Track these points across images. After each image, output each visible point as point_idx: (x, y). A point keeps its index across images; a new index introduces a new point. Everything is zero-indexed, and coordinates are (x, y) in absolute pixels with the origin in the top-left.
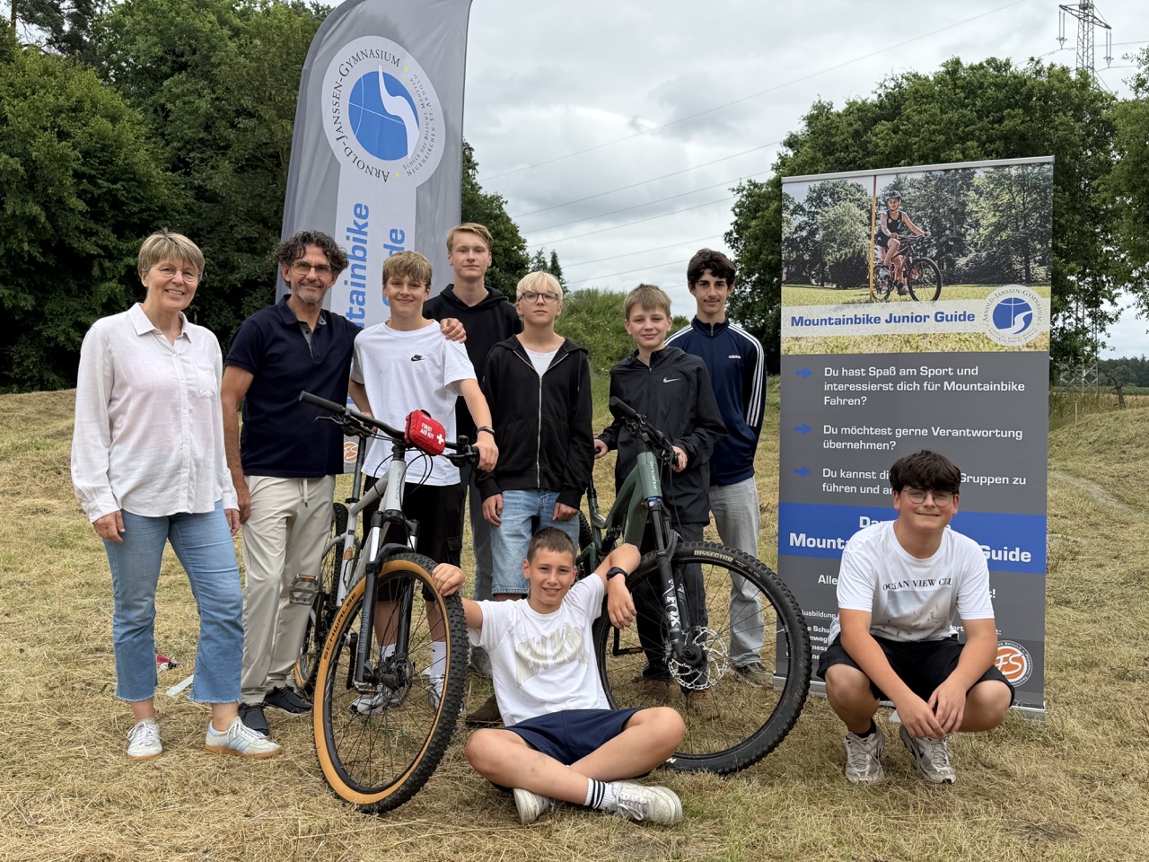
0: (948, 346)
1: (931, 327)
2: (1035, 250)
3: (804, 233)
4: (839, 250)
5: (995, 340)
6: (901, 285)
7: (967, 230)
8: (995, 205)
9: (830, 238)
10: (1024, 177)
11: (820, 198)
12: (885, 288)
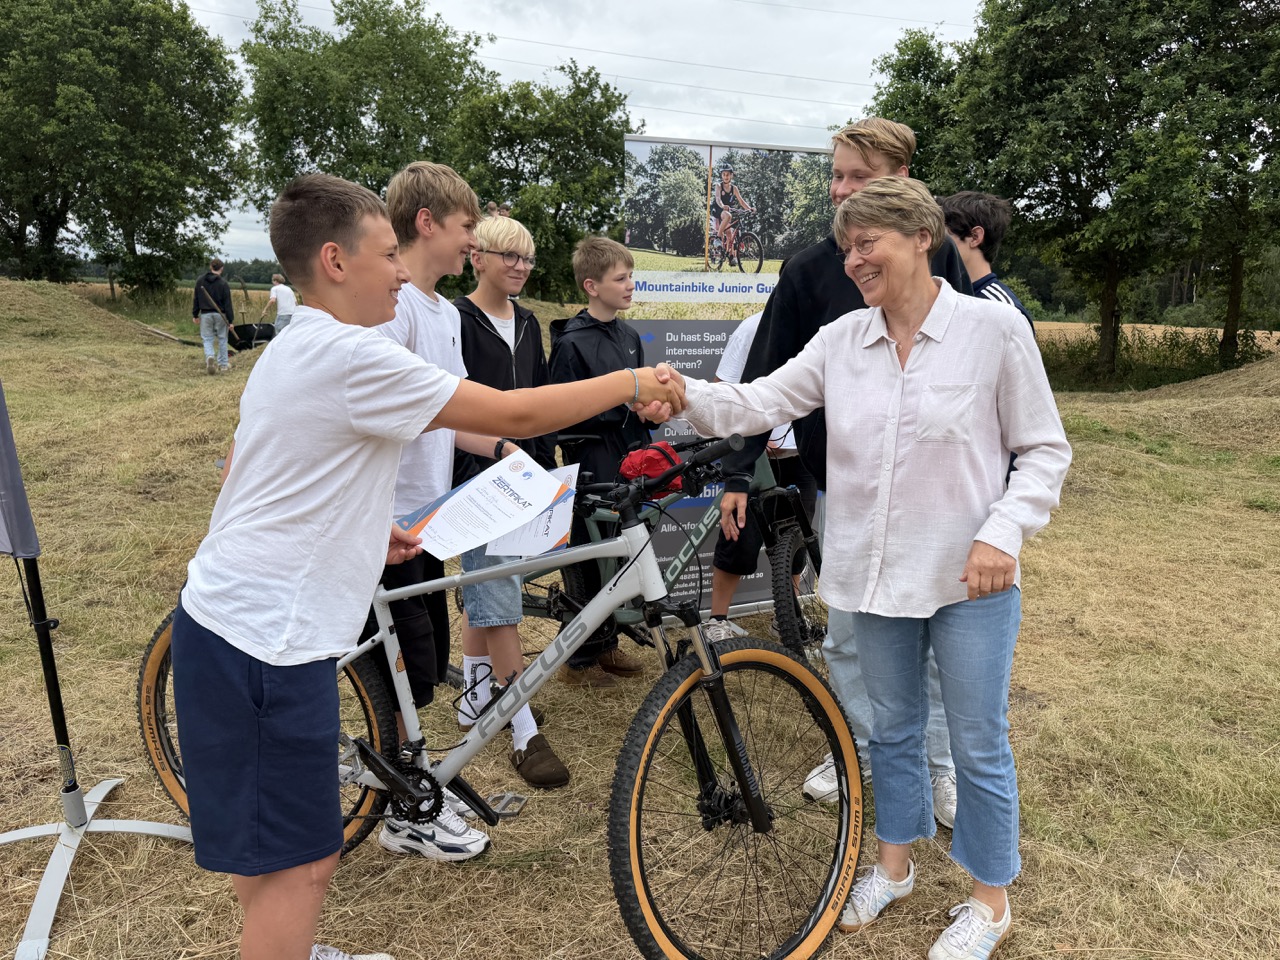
3: (647, 196)
4: (679, 217)
7: (784, 209)
8: (807, 189)
9: (671, 203)
11: (661, 160)
12: (718, 258)
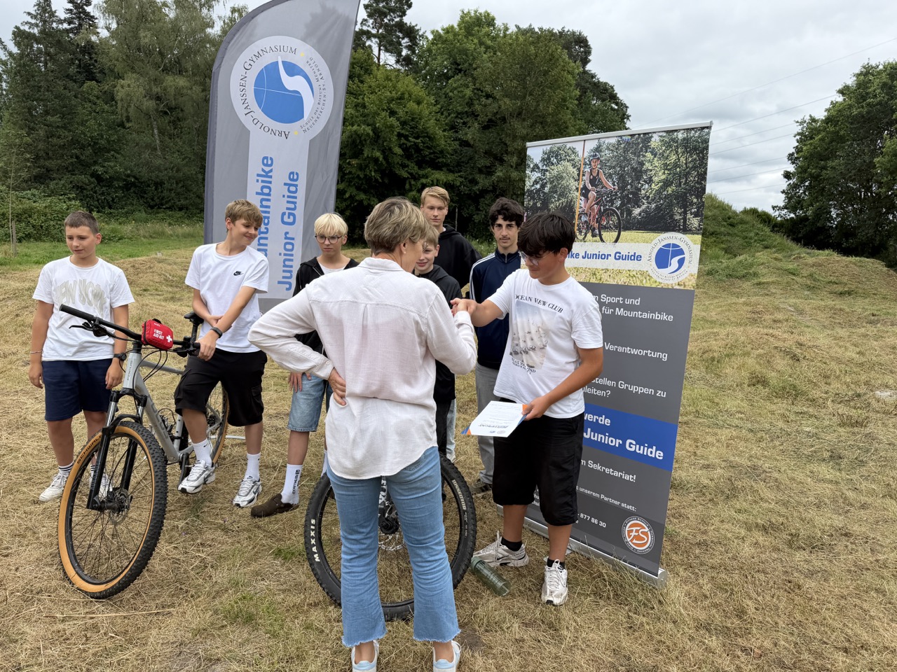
0: (621, 280)
1: (611, 263)
2: (692, 204)
3: (538, 186)
4: (559, 200)
5: (655, 278)
6: (594, 229)
7: (642, 185)
8: (666, 165)
9: (553, 190)
10: (687, 140)
11: (549, 158)
12: (584, 231)
